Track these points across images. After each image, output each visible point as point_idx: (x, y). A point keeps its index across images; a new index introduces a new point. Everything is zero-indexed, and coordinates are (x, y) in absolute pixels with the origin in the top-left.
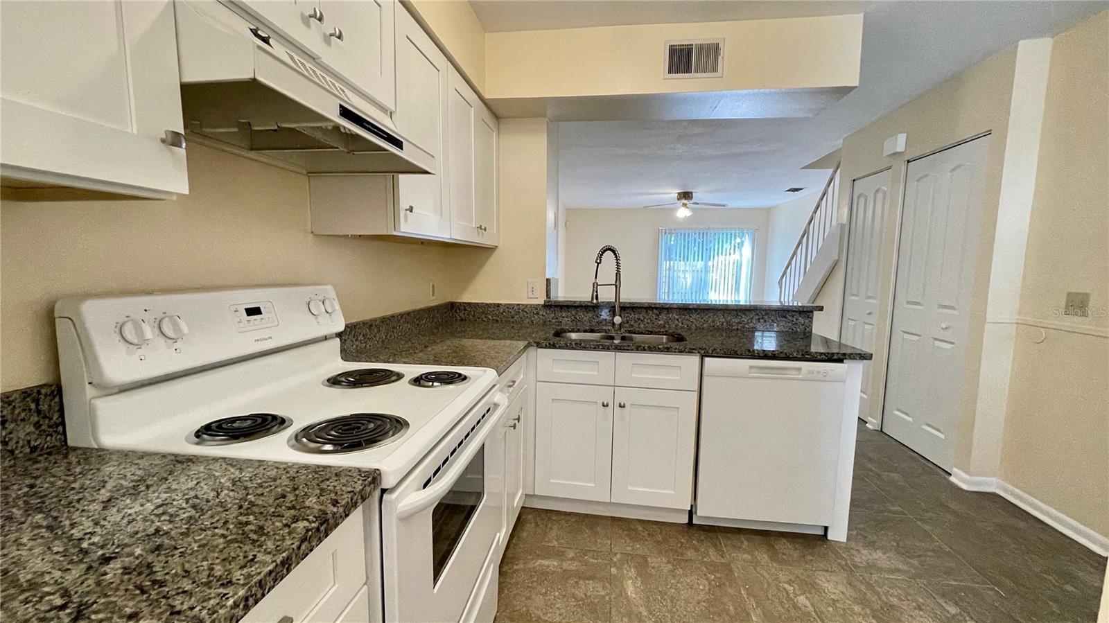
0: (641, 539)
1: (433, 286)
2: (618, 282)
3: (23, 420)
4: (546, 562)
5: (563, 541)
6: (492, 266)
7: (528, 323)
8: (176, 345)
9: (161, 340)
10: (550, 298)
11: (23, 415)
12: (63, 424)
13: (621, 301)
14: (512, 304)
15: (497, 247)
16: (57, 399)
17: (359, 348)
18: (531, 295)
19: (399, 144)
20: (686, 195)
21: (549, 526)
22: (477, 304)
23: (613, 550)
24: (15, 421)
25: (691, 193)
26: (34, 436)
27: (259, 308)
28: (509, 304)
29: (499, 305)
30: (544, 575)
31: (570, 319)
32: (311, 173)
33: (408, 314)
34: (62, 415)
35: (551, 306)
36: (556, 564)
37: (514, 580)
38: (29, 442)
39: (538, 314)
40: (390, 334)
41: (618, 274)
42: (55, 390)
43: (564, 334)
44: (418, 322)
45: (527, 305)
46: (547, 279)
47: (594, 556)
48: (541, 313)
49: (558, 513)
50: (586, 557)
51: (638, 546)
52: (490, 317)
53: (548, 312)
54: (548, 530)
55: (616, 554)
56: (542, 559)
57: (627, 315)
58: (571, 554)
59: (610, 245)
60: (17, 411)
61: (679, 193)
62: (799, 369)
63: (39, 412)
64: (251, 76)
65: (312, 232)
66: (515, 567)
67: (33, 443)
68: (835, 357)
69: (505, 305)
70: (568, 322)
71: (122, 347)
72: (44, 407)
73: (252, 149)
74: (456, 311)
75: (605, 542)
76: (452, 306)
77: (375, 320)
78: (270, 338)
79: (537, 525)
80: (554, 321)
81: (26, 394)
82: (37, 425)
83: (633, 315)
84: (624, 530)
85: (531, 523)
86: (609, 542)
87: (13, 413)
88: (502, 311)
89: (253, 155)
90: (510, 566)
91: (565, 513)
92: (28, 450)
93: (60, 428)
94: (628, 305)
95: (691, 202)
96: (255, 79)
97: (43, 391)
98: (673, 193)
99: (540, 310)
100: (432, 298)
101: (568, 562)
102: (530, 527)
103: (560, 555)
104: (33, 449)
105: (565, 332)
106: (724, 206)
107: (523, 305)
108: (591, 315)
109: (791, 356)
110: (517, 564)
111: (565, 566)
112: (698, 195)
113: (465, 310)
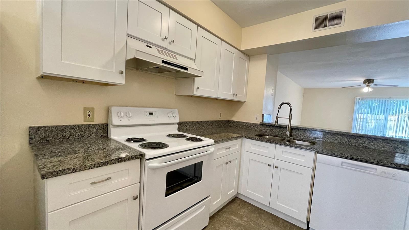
0: (279, 226)
1: (221, 114)
2: (290, 117)
3: (101, 130)
4: (234, 218)
5: (245, 214)
6: (243, 108)
7: (254, 130)
8: (129, 119)
9: (126, 117)
10: (263, 122)
11: (101, 128)
12: (107, 132)
13: (291, 125)
14: (248, 123)
15: (245, 102)
16: (107, 127)
17: (187, 129)
18: (256, 120)
19: (186, 69)
20: (369, 82)
21: (243, 207)
22: (236, 121)
23: (263, 225)
24: (99, 129)
25: (373, 80)
26: (102, 133)
27: (153, 113)
28: (247, 123)
29: (244, 123)
30: (232, 221)
31: (270, 131)
32: (176, 78)
33: (208, 121)
34: (107, 130)
35: (262, 125)
36: (238, 220)
37: (220, 219)
38: (101, 134)
39: (257, 127)
40: (200, 127)
41: (291, 114)
42: (107, 125)
43: (263, 136)
44: (212, 125)
45: (254, 123)
46: (263, 114)
47: (254, 223)
48: (259, 127)
49: (250, 204)
50: (251, 223)
51: (275, 228)
52: (240, 127)
53: (261, 127)
54: (242, 208)
55: (264, 227)
56: (234, 216)
57: (295, 132)
58: (245, 219)
59: (286, 102)
60: (100, 127)
61: (365, 80)
62: (376, 169)
63: (104, 129)
64: (134, 57)
65: (175, 95)
66: (223, 215)
67: (102, 135)
68: (403, 167)
69: (246, 123)
70: (269, 132)
71: (118, 117)
72: (105, 128)
73: (159, 73)
74: (229, 123)
75: (262, 221)
76: (228, 121)
77: (194, 122)
78: (154, 121)
79: (239, 205)
80: (263, 131)
81: (102, 124)
82: (103, 131)
83: (298, 132)
84: (273, 220)
85: (237, 203)
86: (263, 222)
87: (99, 128)
88: (244, 125)
89: (159, 74)
90: (222, 214)
91: (253, 205)
92: (101, 136)
93: (107, 133)
94: (296, 128)
95: (373, 84)
96: (135, 58)
97: (105, 125)
98: (361, 80)
99: (258, 126)
100: (220, 118)
101: (243, 221)
102: (236, 205)
103: (241, 218)
104: (102, 136)
105: (265, 135)
106: (396, 86)
107: (252, 123)
108: (279, 130)
109: (369, 161)
110: (224, 214)
111: (240, 222)
112: (378, 80)
113: (232, 123)
